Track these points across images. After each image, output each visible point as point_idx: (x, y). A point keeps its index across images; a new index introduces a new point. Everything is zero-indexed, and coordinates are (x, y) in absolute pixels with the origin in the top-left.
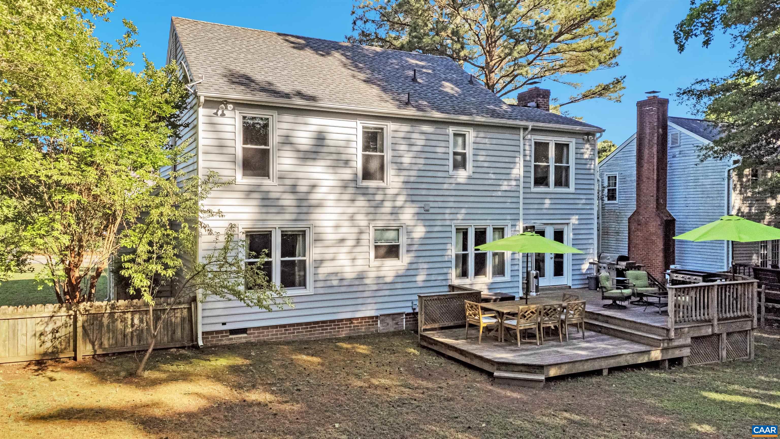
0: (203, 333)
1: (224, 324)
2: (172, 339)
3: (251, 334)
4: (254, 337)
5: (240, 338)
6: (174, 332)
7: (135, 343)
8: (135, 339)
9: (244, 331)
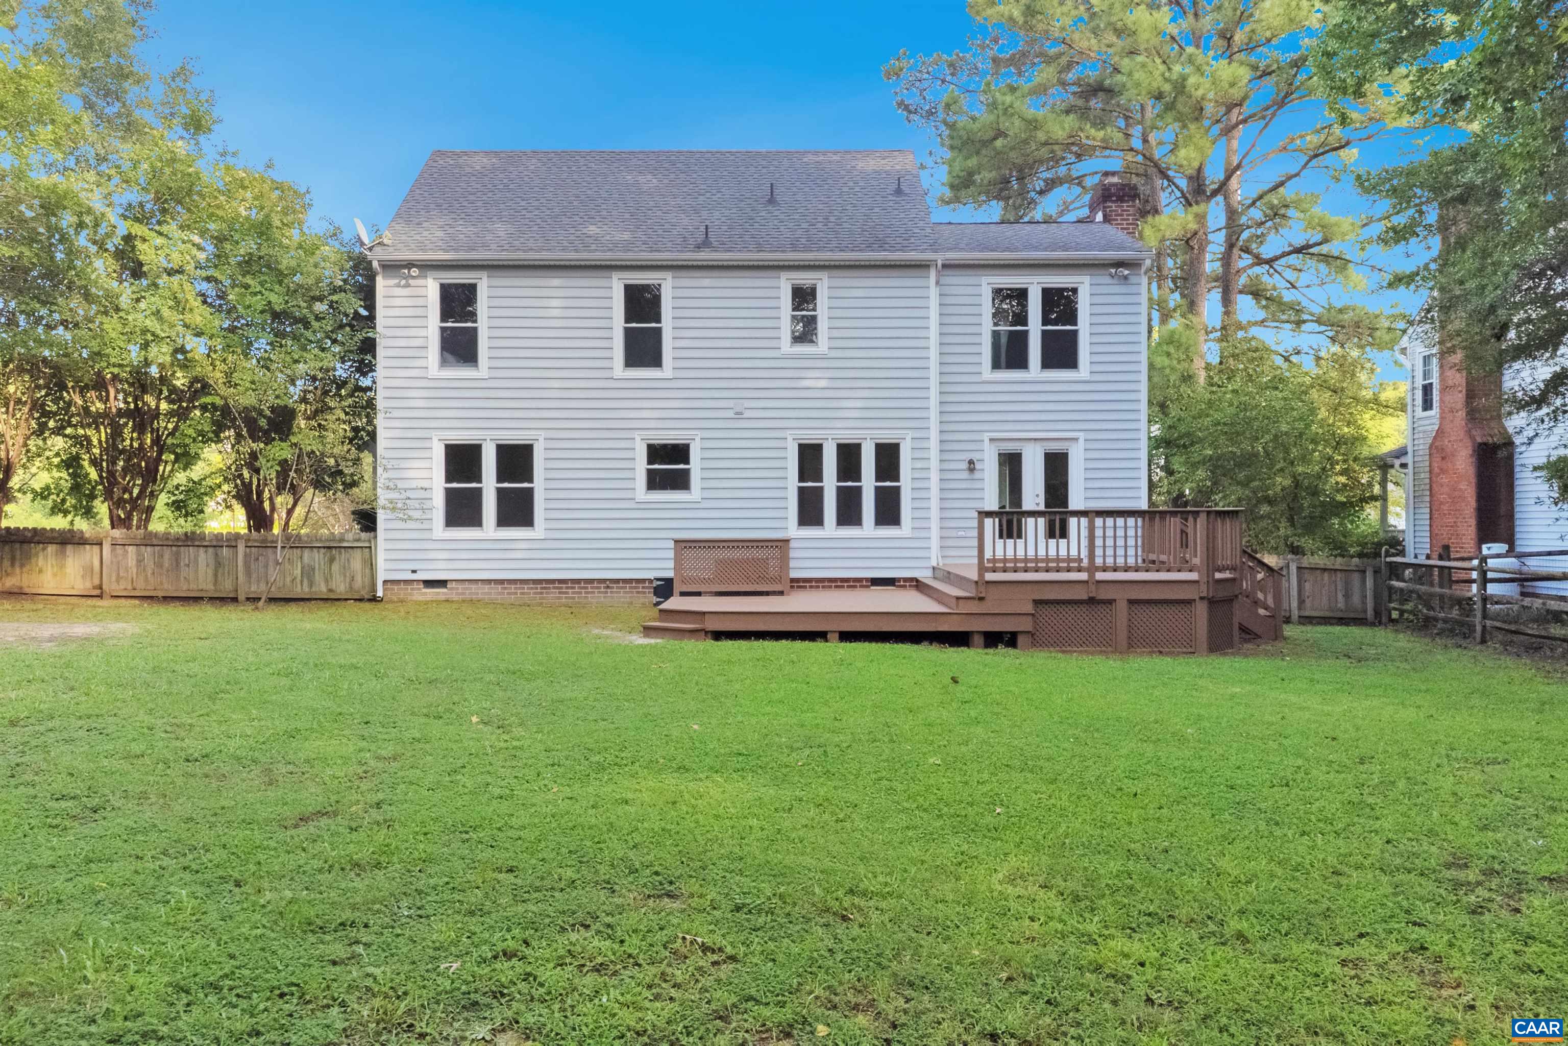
0: (384, 581)
1: (414, 572)
2: (351, 588)
3: (452, 589)
4: (457, 594)
5: (438, 593)
6: (353, 578)
9: (442, 583)
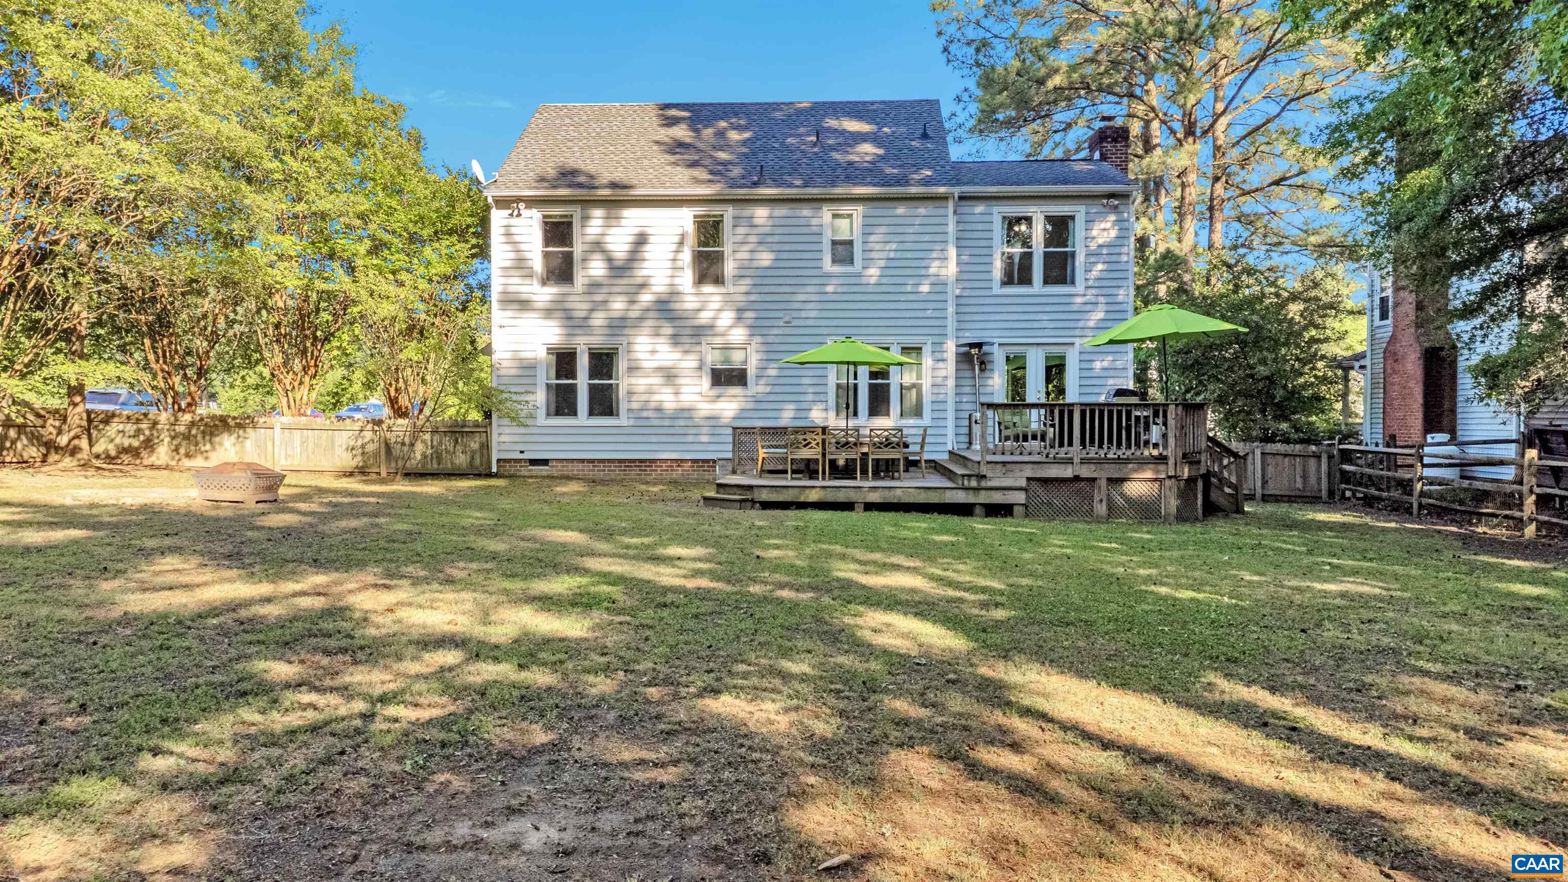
0: (499, 461)
1: (522, 452)
2: (471, 464)
3: (552, 466)
4: (556, 471)
5: (541, 470)
6: (473, 457)
7: (435, 466)
8: (434, 461)
9: (545, 462)
